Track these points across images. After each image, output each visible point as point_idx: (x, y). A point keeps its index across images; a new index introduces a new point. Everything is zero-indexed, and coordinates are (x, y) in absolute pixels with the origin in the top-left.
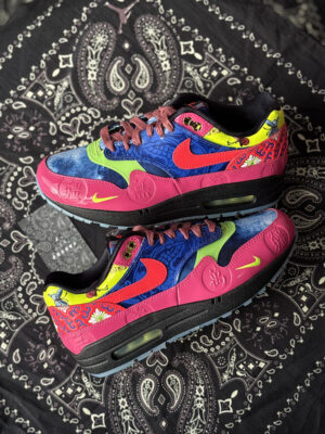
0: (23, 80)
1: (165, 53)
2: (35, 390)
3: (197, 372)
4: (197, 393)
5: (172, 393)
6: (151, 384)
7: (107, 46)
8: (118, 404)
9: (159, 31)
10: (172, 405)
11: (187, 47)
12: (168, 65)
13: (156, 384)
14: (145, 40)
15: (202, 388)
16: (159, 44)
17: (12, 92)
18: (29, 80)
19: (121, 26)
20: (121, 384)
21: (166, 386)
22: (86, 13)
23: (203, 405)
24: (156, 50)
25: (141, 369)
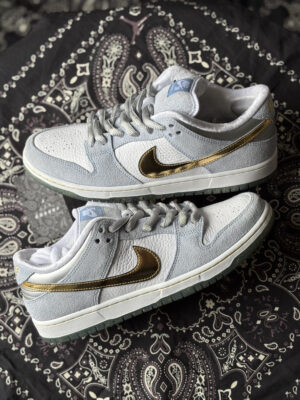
0: (44, 86)
1: (174, 62)
2: (45, 372)
4: (198, 382)
6: (154, 371)
7: (121, 56)
9: (169, 42)
10: (174, 392)
11: (195, 57)
13: (159, 372)
14: (156, 50)
15: (203, 377)
16: (169, 53)
17: (33, 98)
18: (49, 87)
19: (134, 38)
20: (126, 370)
21: (168, 374)
22: (103, 26)
23: (203, 394)
24: (166, 59)
25: (145, 356)
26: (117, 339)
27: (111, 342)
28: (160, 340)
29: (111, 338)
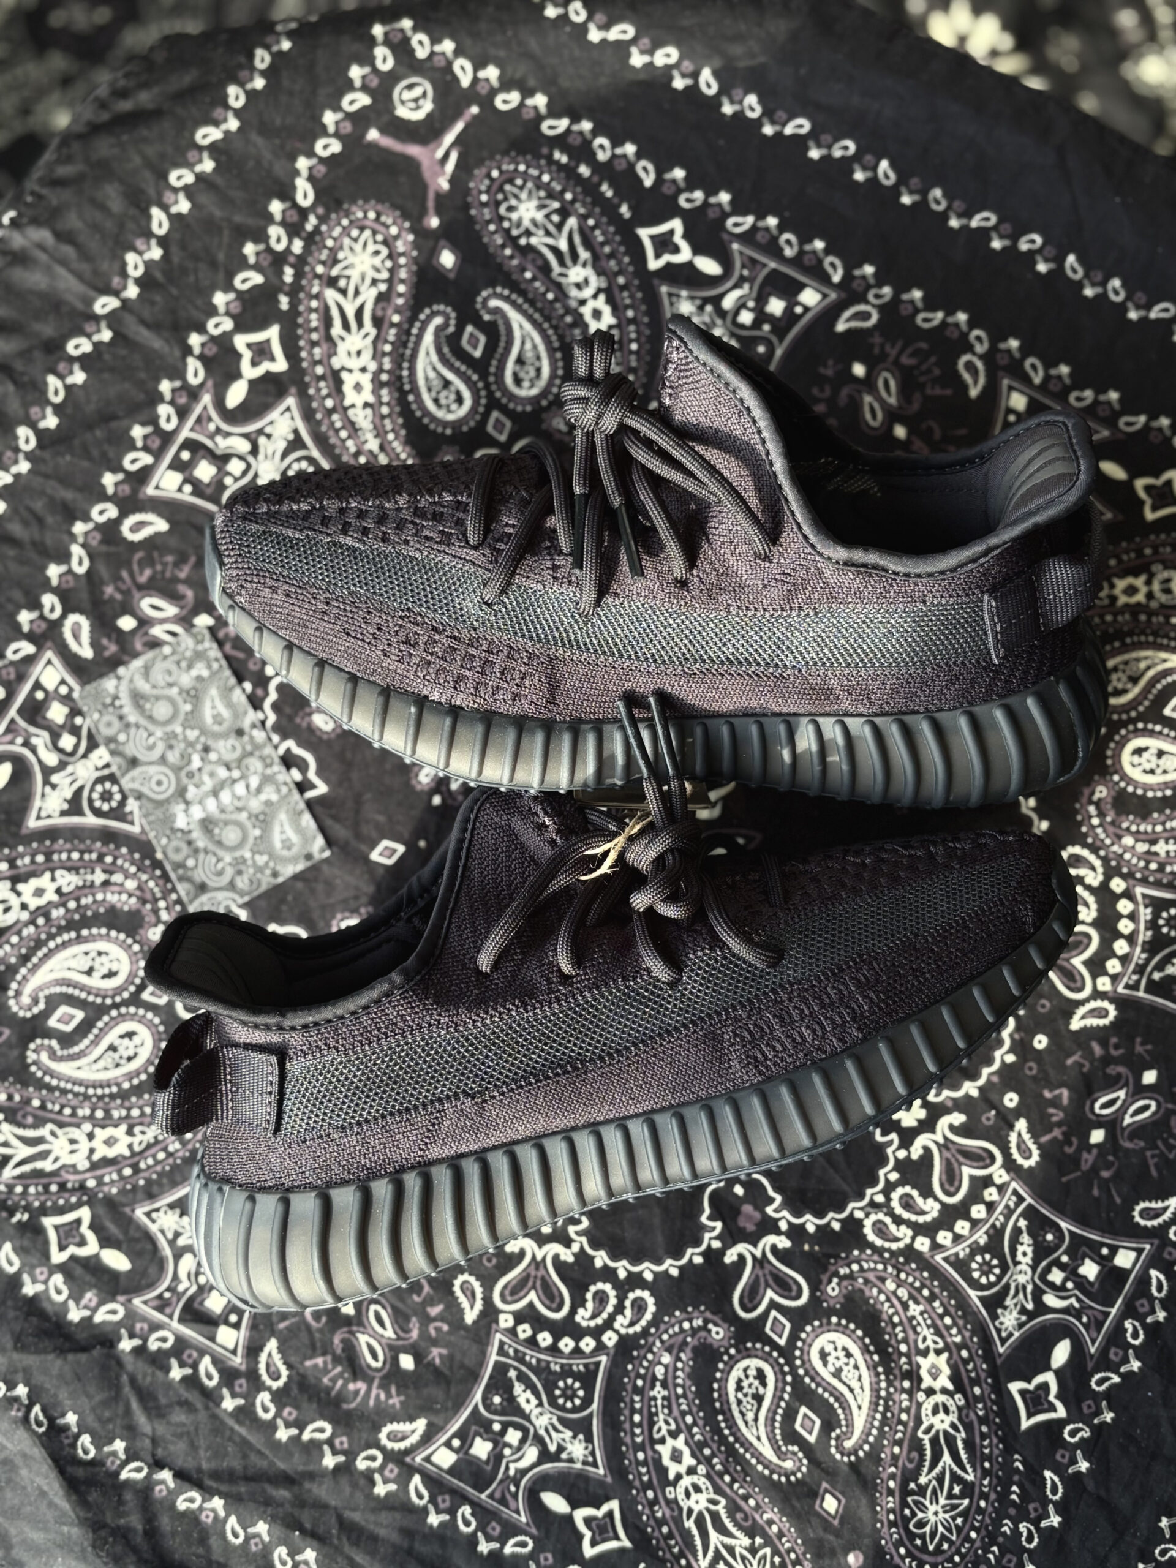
0: (138, 432)
1: (589, 272)
2: (361, 1464)
3: (915, 1309)
4: (927, 1382)
5: (839, 1398)
6: (761, 1376)
7: (390, 281)
8: (658, 1461)
9: (556, 205)
10: (848, 1435)
11: (664, 244)
12: (607, 311)
13: (780, 1373)
14: (513, 241)
15: (941, 1362)
16: (563, 245)
17: (109, 480)
18: (158, 431)
19: (431, 203)
20: (658, 1392)
21: (814, 1376)
22: (311, 179)
23: (953, 1418)
24: (556, 268)
25: (718, 1333)
26: (601, 1298)
27: (583, 1317)
28: (760, 1262)
29: (578, 1302)
